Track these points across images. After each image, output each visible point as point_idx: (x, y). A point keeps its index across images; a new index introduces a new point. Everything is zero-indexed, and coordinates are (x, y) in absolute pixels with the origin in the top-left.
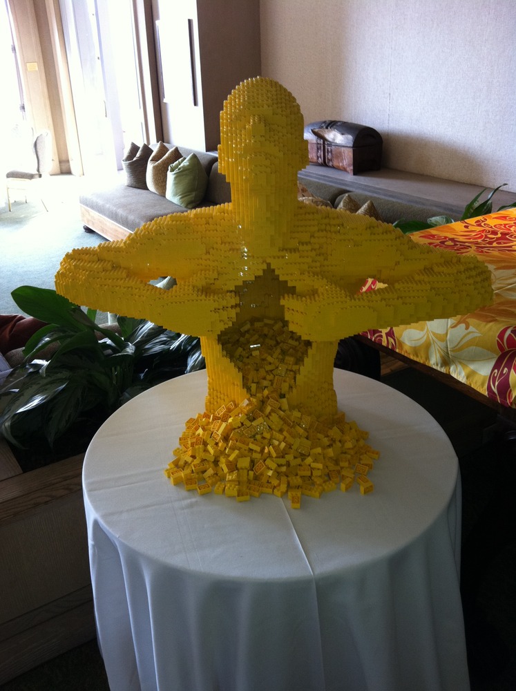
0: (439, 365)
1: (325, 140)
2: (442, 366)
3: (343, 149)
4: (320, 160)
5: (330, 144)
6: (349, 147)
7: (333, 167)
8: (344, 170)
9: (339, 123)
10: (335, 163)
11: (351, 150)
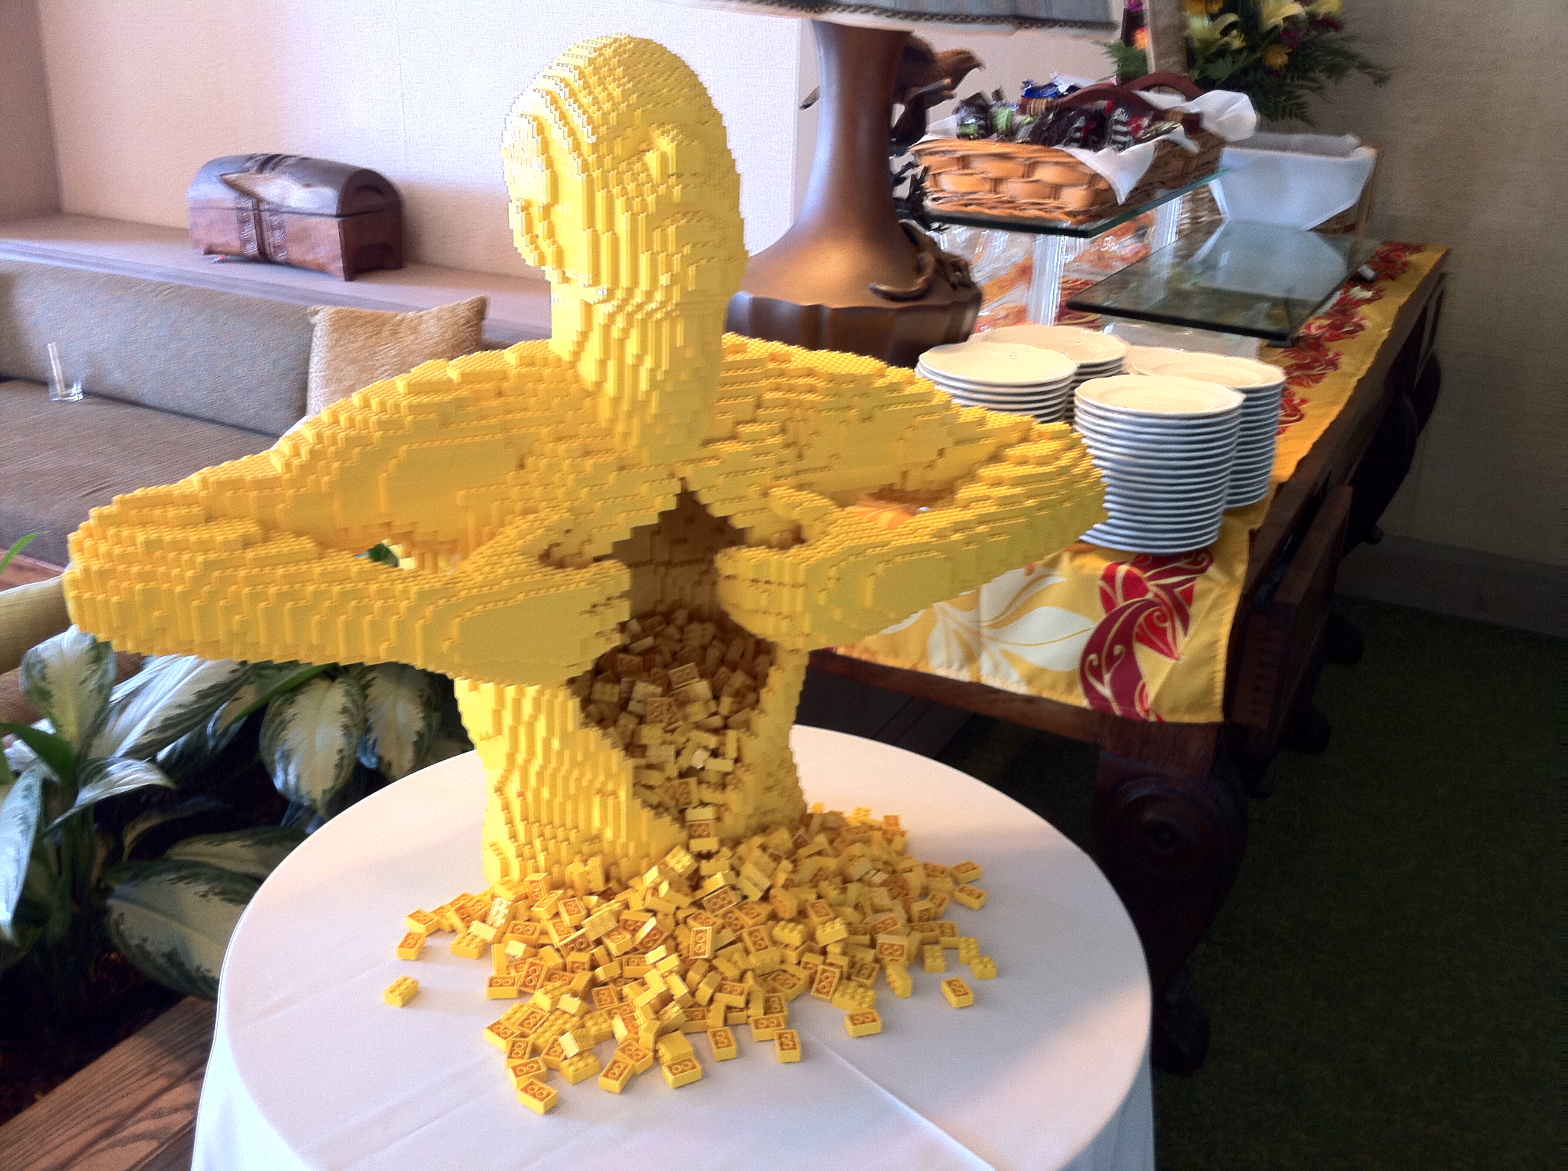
0: (955, 666)
1: (259, 200)
2: (961, 667)
3: (314, 220)
4: (252, 249)
5: (276, 211)
6: (331, 216)
7: (288, 264)
8: (320, 269)
9: (291, 161)
10: (295, 252)
11: (335, 222)
